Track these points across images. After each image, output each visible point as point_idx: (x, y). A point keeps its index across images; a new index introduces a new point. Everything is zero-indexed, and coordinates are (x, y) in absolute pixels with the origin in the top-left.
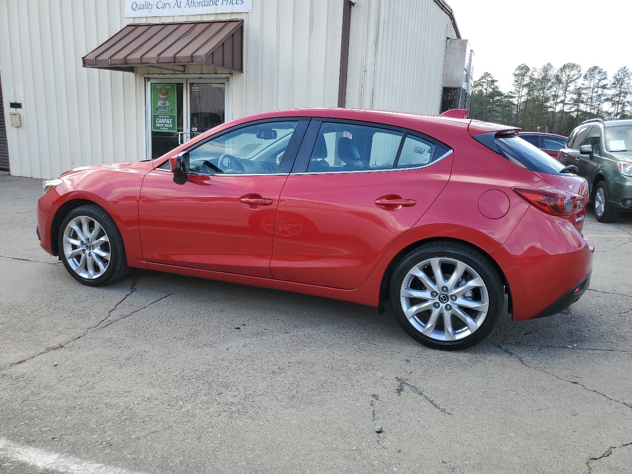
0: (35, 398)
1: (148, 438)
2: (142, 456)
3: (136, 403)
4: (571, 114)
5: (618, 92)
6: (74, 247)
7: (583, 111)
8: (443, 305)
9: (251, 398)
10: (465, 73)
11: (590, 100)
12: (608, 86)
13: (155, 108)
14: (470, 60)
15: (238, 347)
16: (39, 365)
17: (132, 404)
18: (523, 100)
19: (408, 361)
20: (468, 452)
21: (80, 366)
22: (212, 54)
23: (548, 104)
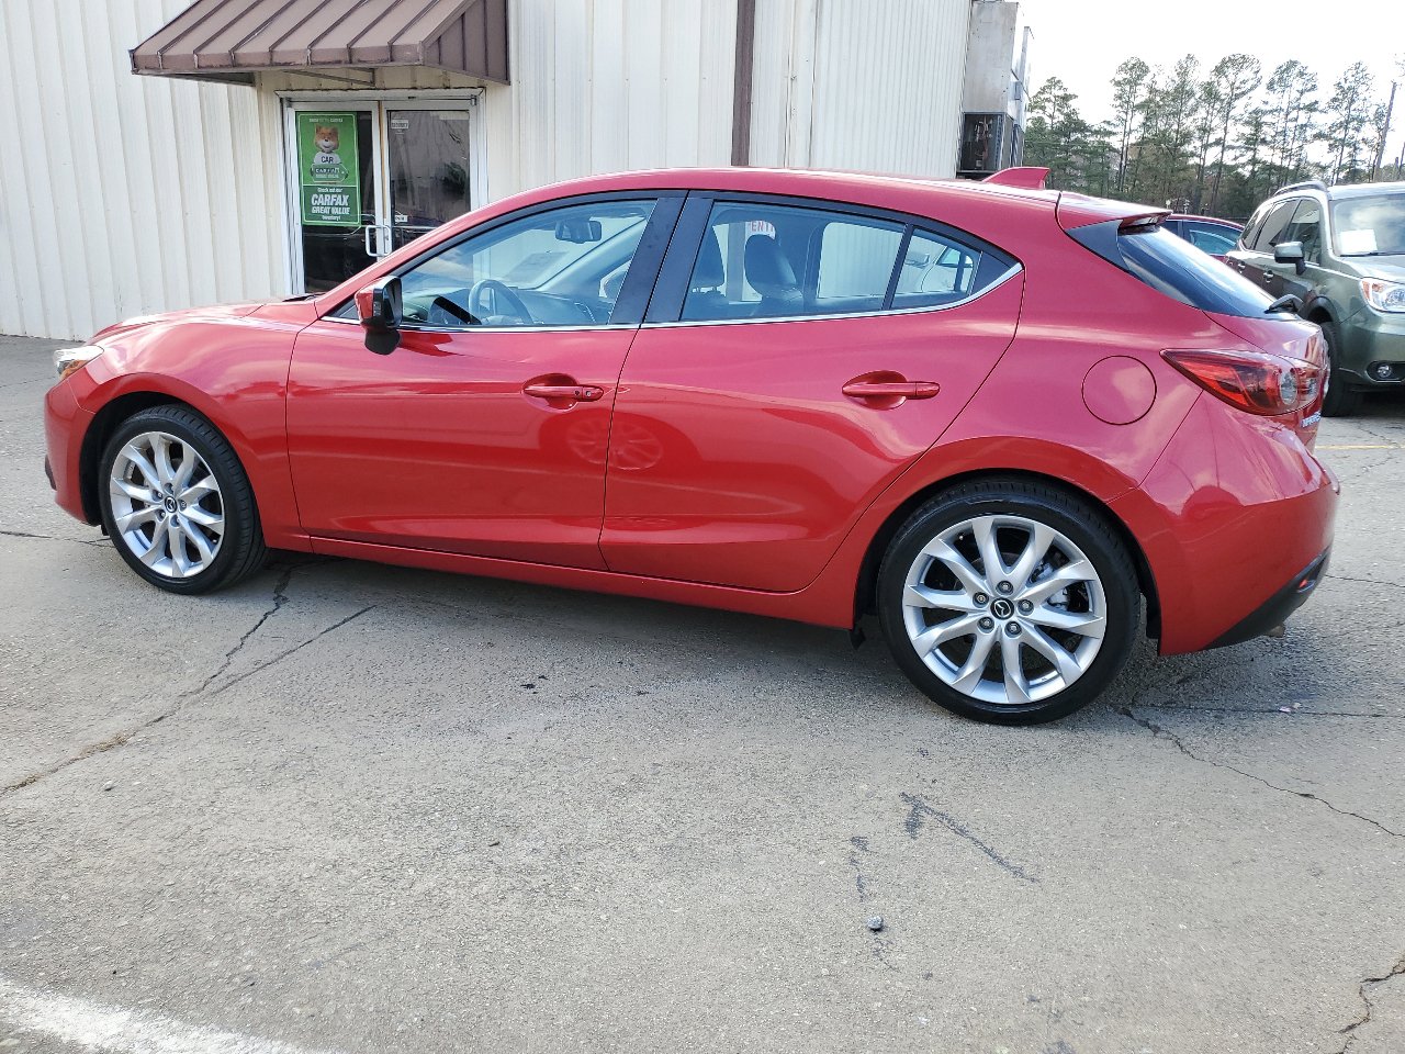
0: (66, 872)
1: (341, 962)
2: (329, 1010)
3: (305, 876)
4: (1240, 170)
5: (1343, 119)
6: (138, 504)
7: (1264, 163)
8: (1000, 624)
9: (572, 854)
10: (1014, 80)
11: (1282, 138)
12: (1321, 106)
13: (308, 171)
14: (1024, 50)
15: (534, 731)
16: (69, 790)
17: (296, 879)
18: (1133, 139)
19: (923, 753)
20: (1086, 973)
21: (169, 788)
22: (438, 41)
23: (1189, 148)
